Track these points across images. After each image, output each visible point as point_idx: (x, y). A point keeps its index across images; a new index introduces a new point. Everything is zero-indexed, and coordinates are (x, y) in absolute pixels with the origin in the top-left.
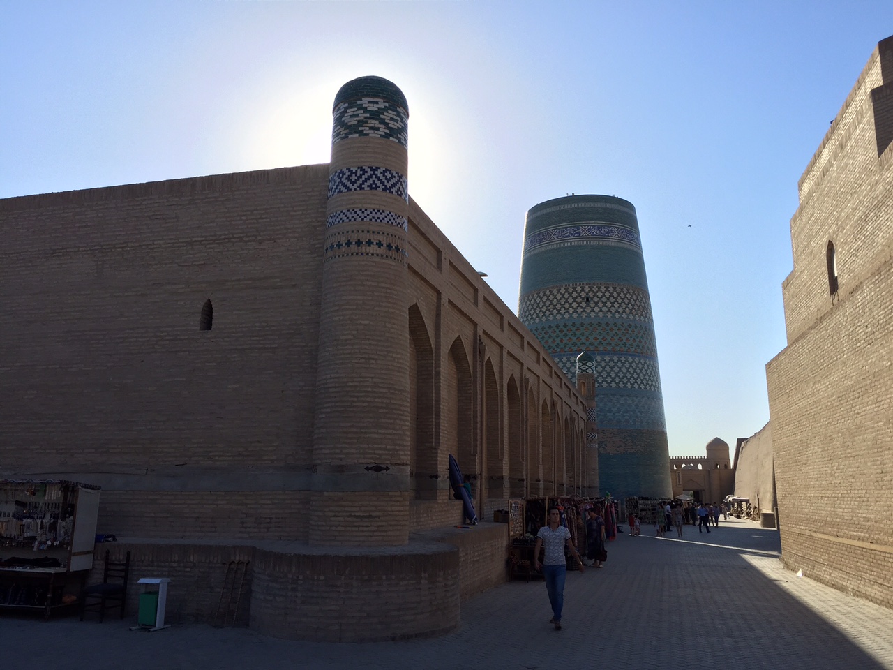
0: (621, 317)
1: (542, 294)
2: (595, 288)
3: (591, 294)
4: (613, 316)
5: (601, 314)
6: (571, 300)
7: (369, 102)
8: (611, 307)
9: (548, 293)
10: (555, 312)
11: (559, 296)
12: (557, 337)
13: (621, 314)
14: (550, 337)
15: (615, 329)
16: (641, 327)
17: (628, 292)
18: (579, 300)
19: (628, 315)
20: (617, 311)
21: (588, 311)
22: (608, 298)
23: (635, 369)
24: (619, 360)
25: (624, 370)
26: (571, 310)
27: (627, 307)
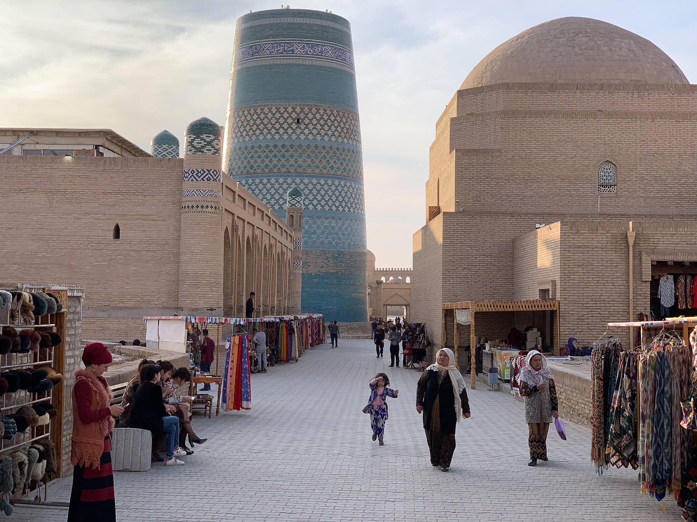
0: (330, 140)
1: (252, 112)
2: (306, 110)
3: (302, 116)
4: (322, 139)
5: (311, 137)
6: (282, 121)
7: (206, 137)
8: (321, 129)
9: (259, 111)
10: (265, 131)
11: (270, 116)
12: (267, 157)
13: (330, 137)
14: (259, 157)
15: (324, 152)
16: (349, 150)
17: (338, 115)
18: (290, 121)
19: (337, 138)
20: (326, 134)
21: (298, 133)
22: (319, 121)
23: (340, 192)
24: (326, 183)
25: (330, 193)
26: (281, 131)
27: (336, 130)
